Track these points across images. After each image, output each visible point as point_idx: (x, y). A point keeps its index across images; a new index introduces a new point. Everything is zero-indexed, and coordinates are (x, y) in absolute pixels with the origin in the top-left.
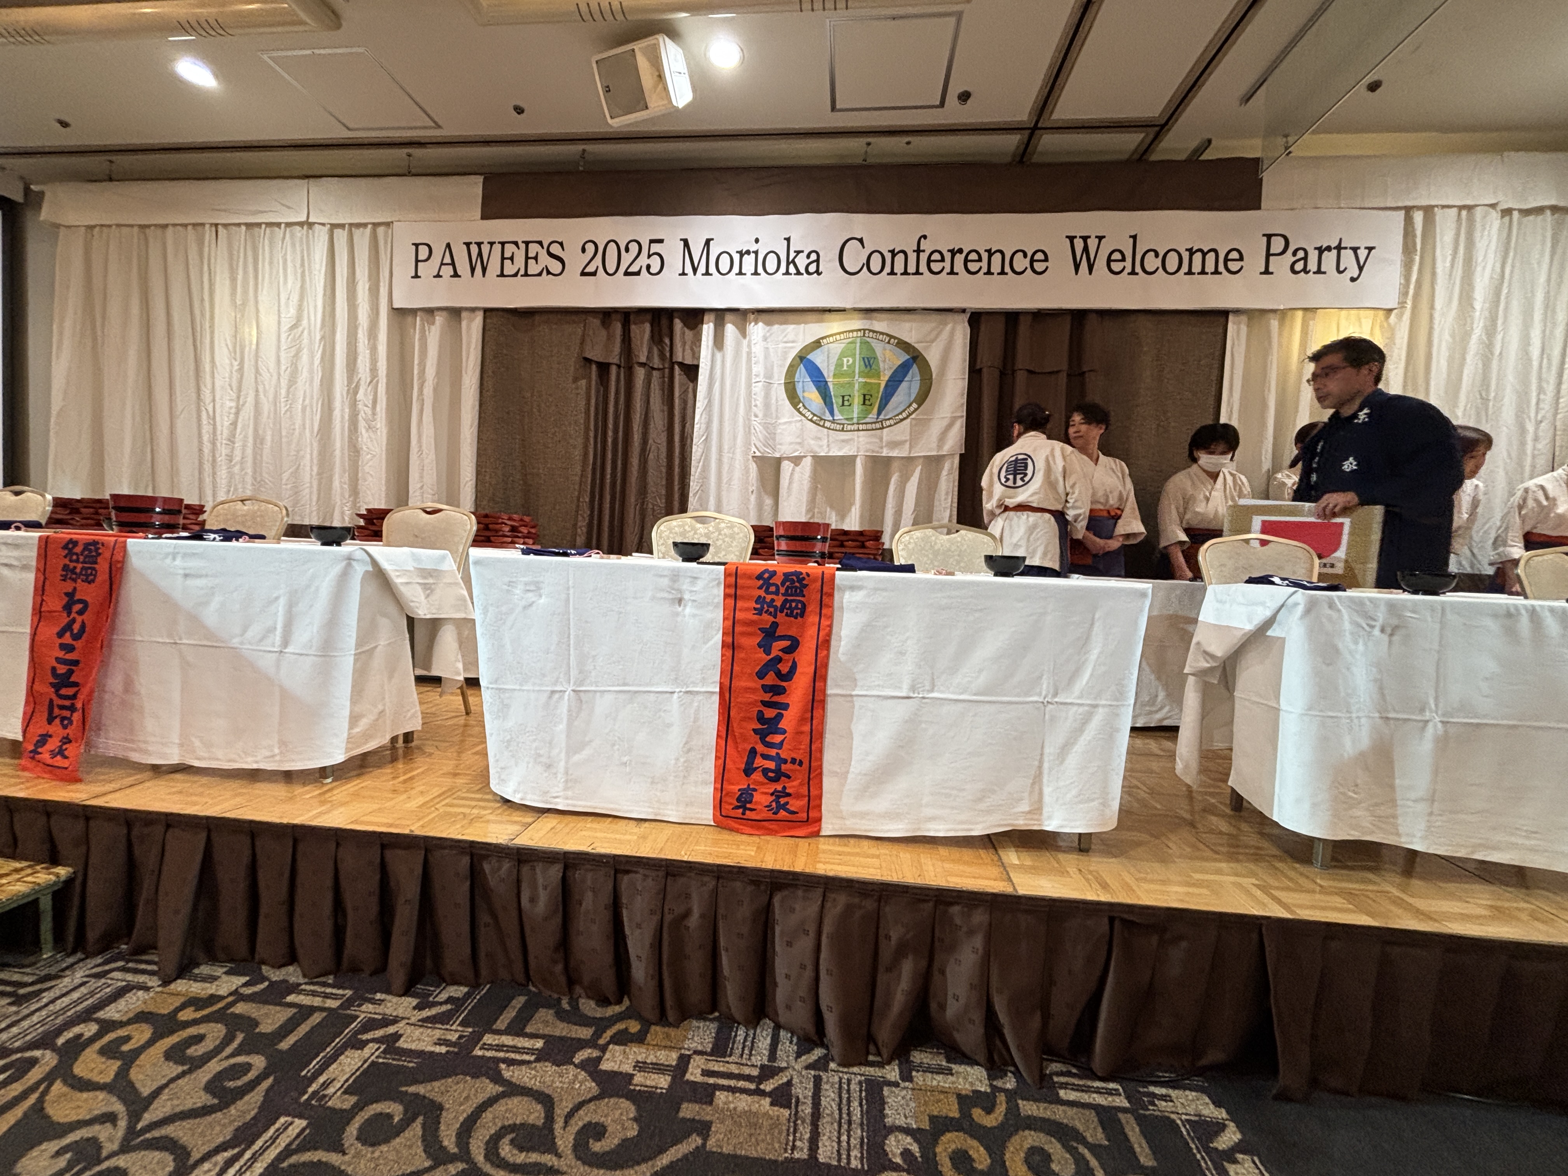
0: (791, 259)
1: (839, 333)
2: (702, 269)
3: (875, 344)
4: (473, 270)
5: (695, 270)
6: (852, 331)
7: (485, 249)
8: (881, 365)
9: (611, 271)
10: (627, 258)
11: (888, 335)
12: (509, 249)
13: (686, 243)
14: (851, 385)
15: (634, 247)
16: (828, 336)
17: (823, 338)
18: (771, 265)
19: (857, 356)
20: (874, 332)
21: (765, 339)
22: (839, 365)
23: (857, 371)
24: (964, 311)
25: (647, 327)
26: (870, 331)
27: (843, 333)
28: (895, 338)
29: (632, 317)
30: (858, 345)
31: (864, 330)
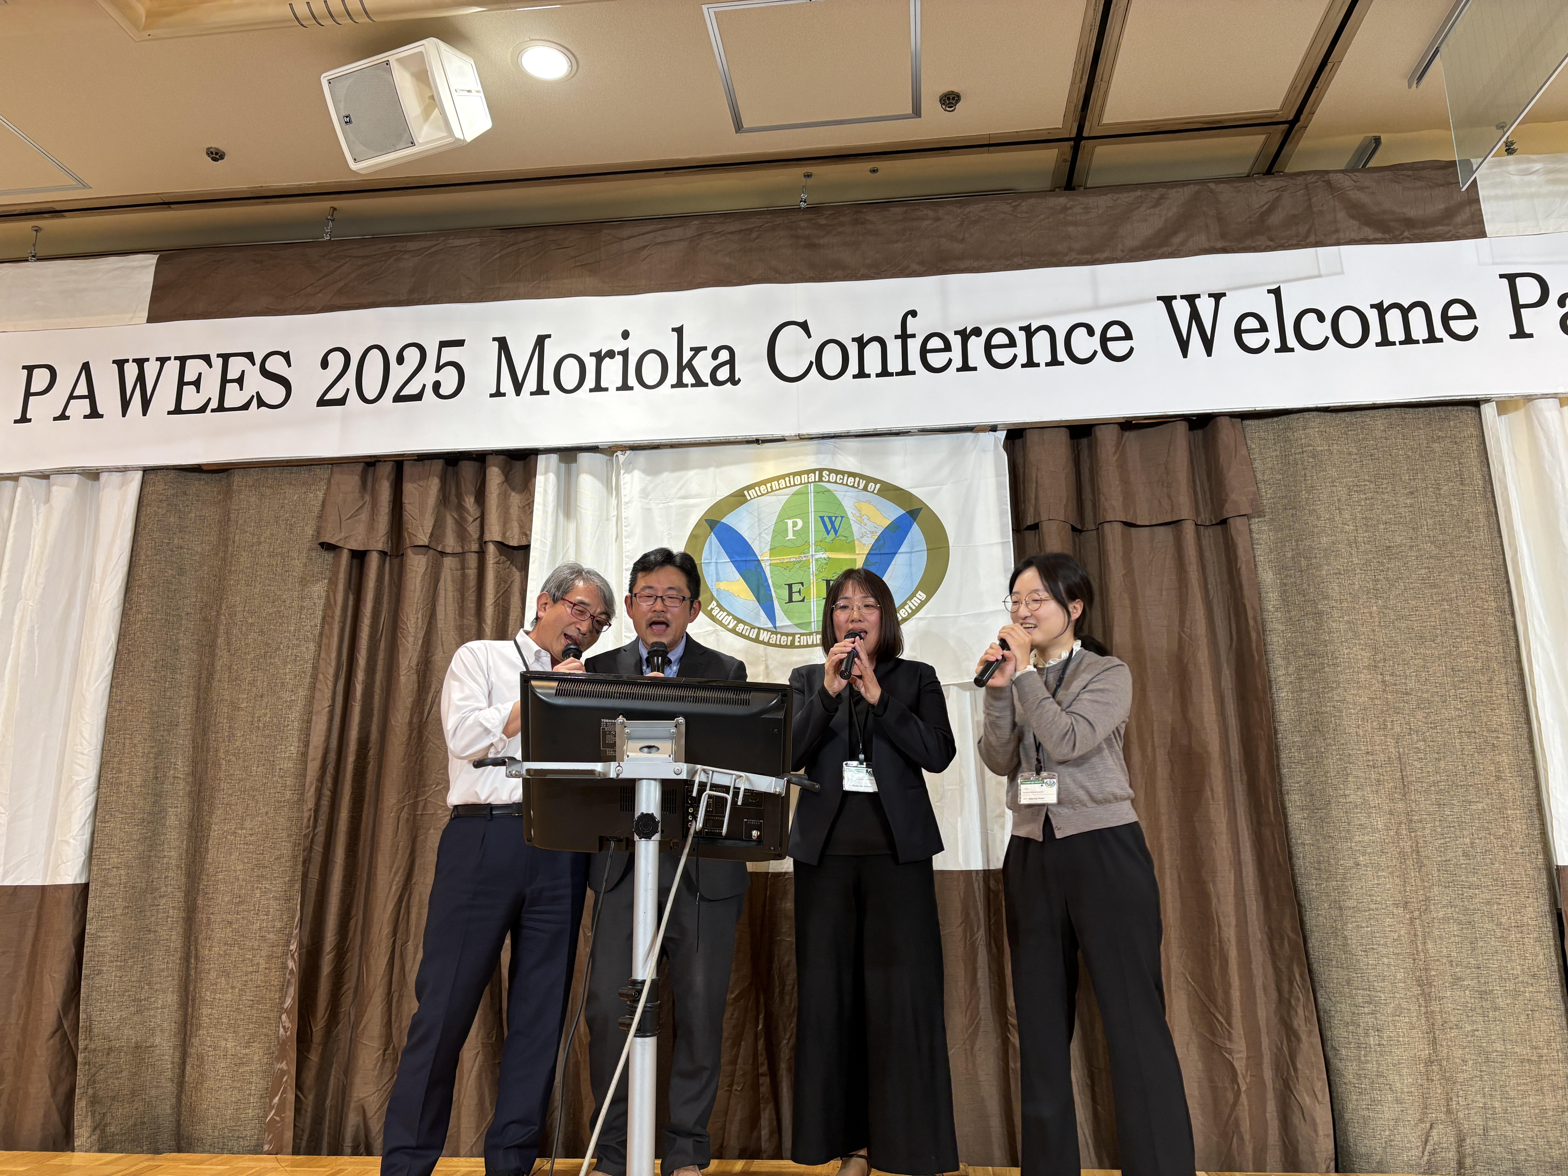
0: (685, 361)
1: (778, 478)
2: (531, 384)
3: (840, 492)
4: (125, 405)
5: (518, 387)
6: (800, 473)
7: (151, 370)
8: (855, 528)
9: (370, 396)
10: (398, 374)
11: (862, 477)
12: (193, 369)
13: (502, 343)
14: (805, 565)
15: (412, 356)
16: (759, 484)
17: (749, 488)
18: (652, 372)
19: (812, 517)
20: (837, 472)
21: (645, 494)
22: (779, 531)
23: (812, 538)
24: (994, 428)
25: (435, 484)
26: (831, 471)
27: (783, 477)
28: (876, 481)
29: (407, 469)
30: (811, 496)
31: (821, 471)
